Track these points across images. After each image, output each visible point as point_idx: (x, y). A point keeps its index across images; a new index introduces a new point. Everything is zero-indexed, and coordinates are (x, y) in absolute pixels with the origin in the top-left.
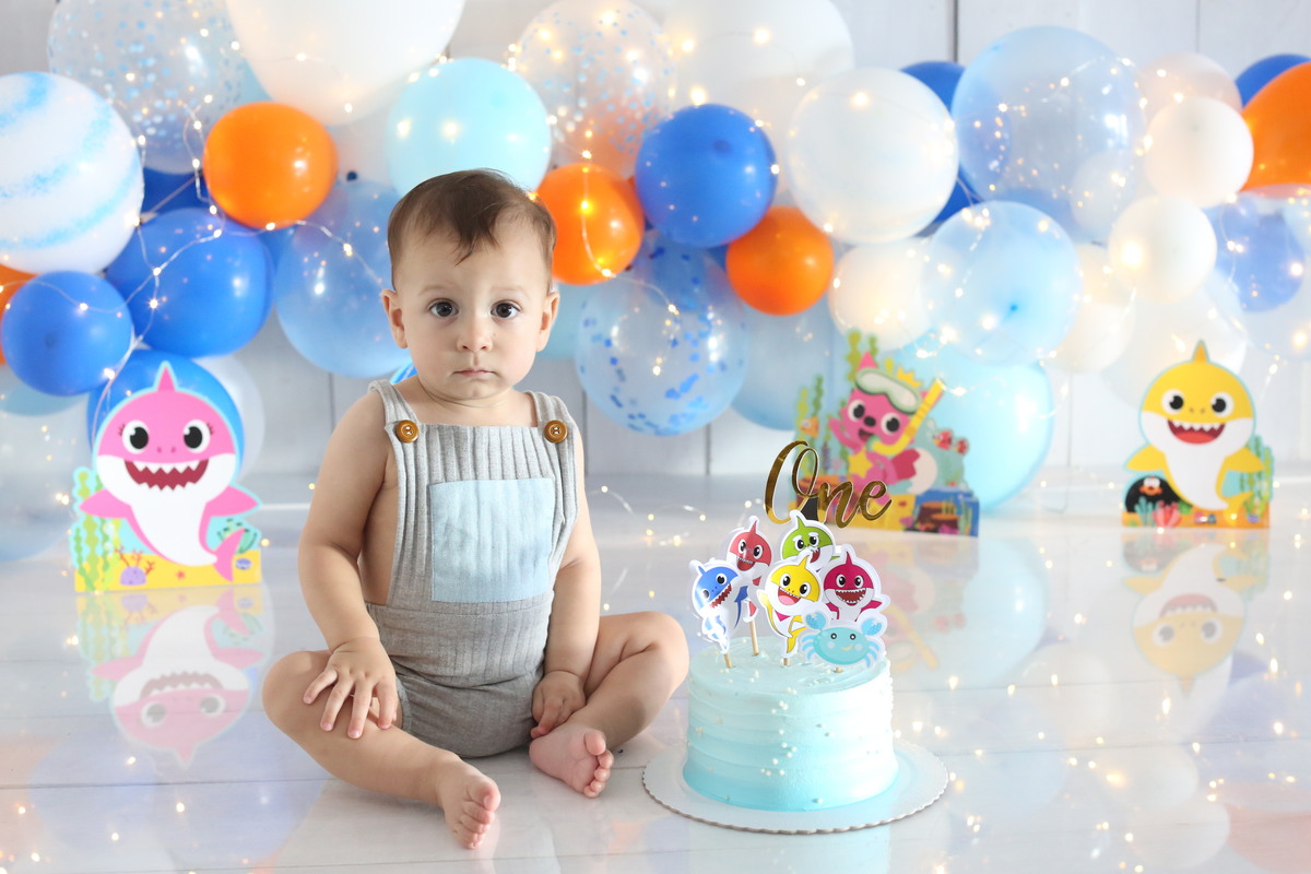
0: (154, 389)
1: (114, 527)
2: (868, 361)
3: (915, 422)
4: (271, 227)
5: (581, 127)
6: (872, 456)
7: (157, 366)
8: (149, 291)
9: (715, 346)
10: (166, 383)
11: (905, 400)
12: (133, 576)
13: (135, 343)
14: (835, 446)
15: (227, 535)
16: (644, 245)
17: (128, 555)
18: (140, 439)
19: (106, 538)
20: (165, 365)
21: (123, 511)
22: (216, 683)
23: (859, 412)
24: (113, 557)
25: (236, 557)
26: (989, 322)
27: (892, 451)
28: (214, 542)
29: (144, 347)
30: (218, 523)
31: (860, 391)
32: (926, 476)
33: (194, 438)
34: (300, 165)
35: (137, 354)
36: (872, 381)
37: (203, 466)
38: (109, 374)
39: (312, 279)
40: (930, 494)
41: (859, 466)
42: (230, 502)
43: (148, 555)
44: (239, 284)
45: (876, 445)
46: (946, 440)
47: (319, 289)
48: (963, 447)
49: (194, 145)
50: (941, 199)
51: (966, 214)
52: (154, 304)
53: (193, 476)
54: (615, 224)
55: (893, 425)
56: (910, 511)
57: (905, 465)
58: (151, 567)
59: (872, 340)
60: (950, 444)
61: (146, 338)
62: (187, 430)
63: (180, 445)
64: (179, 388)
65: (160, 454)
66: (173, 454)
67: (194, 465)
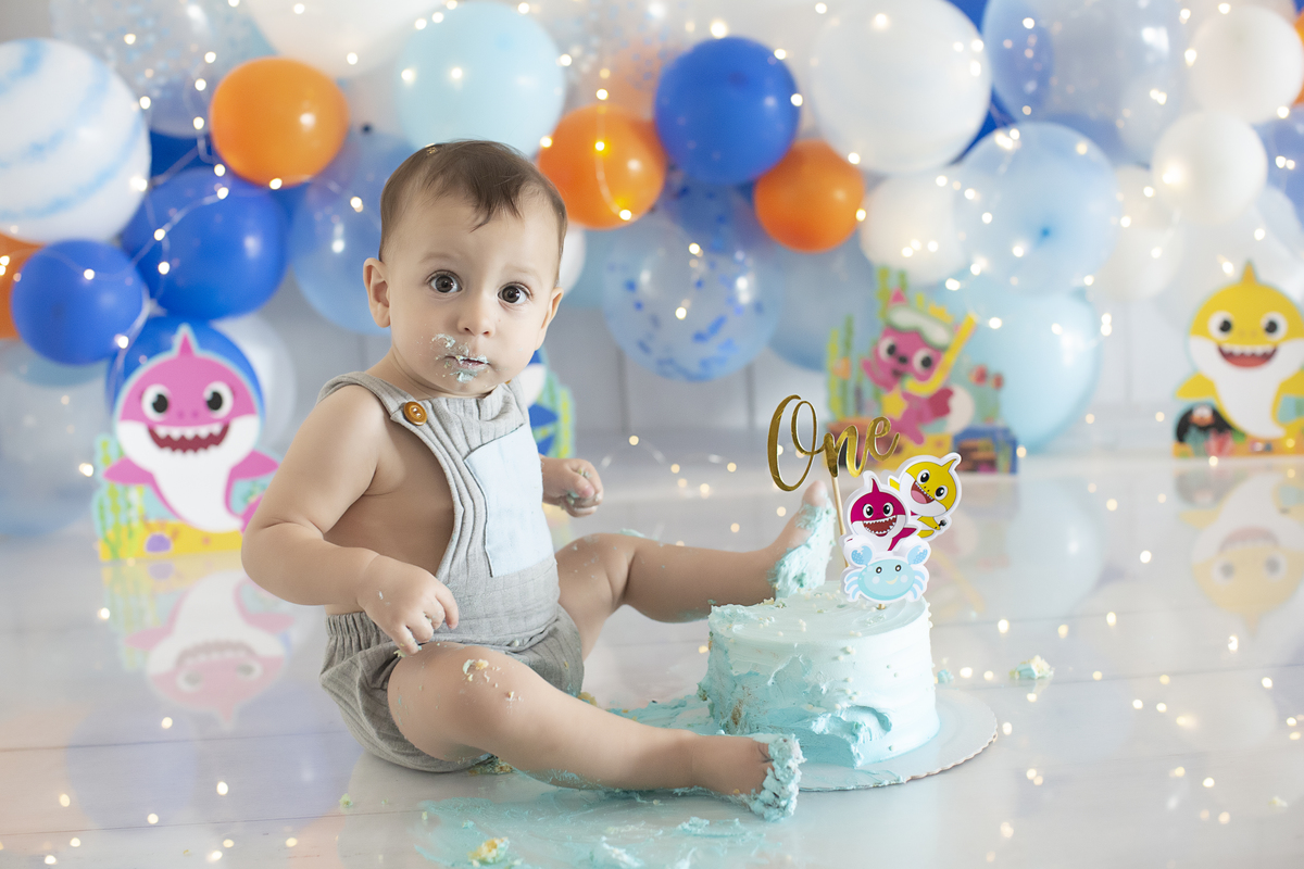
0: (174, 353)
1: (137, 494)
2: (898, 297)
3: (948, 359)
4: (276, 184)
5: (597, 68)
6: (907, 396)
7: (174, 330)
8: (158, 256)
9: (744, 286)
11: (937, 335)
12: (158, 544)
13: (149, 308)
14: (868, 387)
15: (253, 499)
16: (667, 186)
17: (152, 521)
18: (161, 404)
19: (129, 506)
20: (184, 331)
21: (145, 477)
22: (250, 651)
23: (891, 350)
24: (137, 525)
26: (1020, 249)
27: (925, 389)
28: (240, 507)
29: (160, 312)
30: (242, 486)
31: (892, 330)
32: (962, 413)
33: (215, 402)
34: (307, 120)
35: (152, 322)
36: (904, 318)
37: (225, 430)
38: (122, 342)
39: (329, 238)
40: (969, 433)
41: (893, 405)
42: (252, 466)
43: (173, 522)
44: (252, 245)
45: (911, 385)
46: (982, 376)
47: (338, 246)
48: (999, 382)
49: (200, 105)
51: (998, 137)
52: (164, 268)
53: (215, 440)
54: (634, 165)
55: (927, 363)
57: (939, 404)
58: (175, 534)
59: (902, 275)
60: (986, 379)
61: (162, 303)
62: (208, 395)
63: (203, 408)
64: (199, 352)
65: (181, 419)
66: (196, 419)
67: (216, 429)
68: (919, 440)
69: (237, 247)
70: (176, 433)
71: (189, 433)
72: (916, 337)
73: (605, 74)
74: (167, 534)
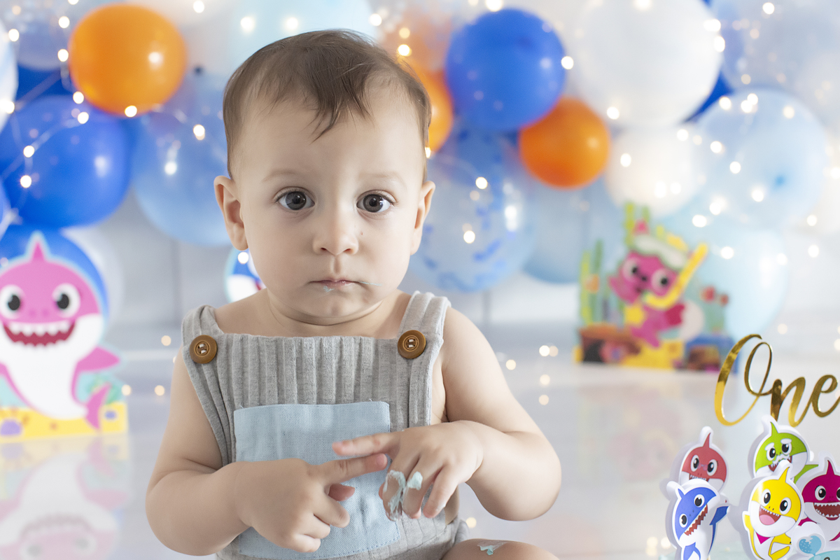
0: (27, 258)
2: (642, 227)
3: (684, 280)
4: (131, 112)
5: (398, 27)
6: (647, 309)
7: (29, 236)
8: (21, 171)
9: (512, 215)
10: (38, 253)
11: (673, 259)
12: (10, 428)
13: (9, 217)
14: (614, 300)
17: (5, 409)
18: (15, 303)
20: (37, 238)
22: (86, 525)
23: (635, 271)
25: (104, 409)
26: (758, 194)
27: (663, 303)
28: (84, 396)
29: (19, 221)
30: (86, 378)
31: (634, 254)
32: (693, 324)
33: (64, 302)
34: (155, 58)
35: (12, 228)
36: (646, 245)
37: (72, 327)
40: (699, 341)
41: (634, 316)
42: (97, 360)
43: (23, 410)
44: (102, 164)
45: (650, 299)
46: (710, 294)
47: (171, 168)
48: (725, 300)
49: (61, 39)
50: (705, 90)
51: (724, 103)
52: (26, 182)
53: (63, 336)
55: (665, 282)
56: (680, 354)
57: (674, 316)
58: (26, 419)
59: (646, 210)
60: (714, 297)
61: (23, 213)
62: (57, 295)
63: (52, 308)
64: (49, 257)
65: (32, 317)
66: (46, 317)
67: (64, 326)
68: (656, 344)
69: (88, 167)
70: (28, 329)
71: (40, 329)
72: (655, 261)
73: (405, 33)
74: (19, 419)
